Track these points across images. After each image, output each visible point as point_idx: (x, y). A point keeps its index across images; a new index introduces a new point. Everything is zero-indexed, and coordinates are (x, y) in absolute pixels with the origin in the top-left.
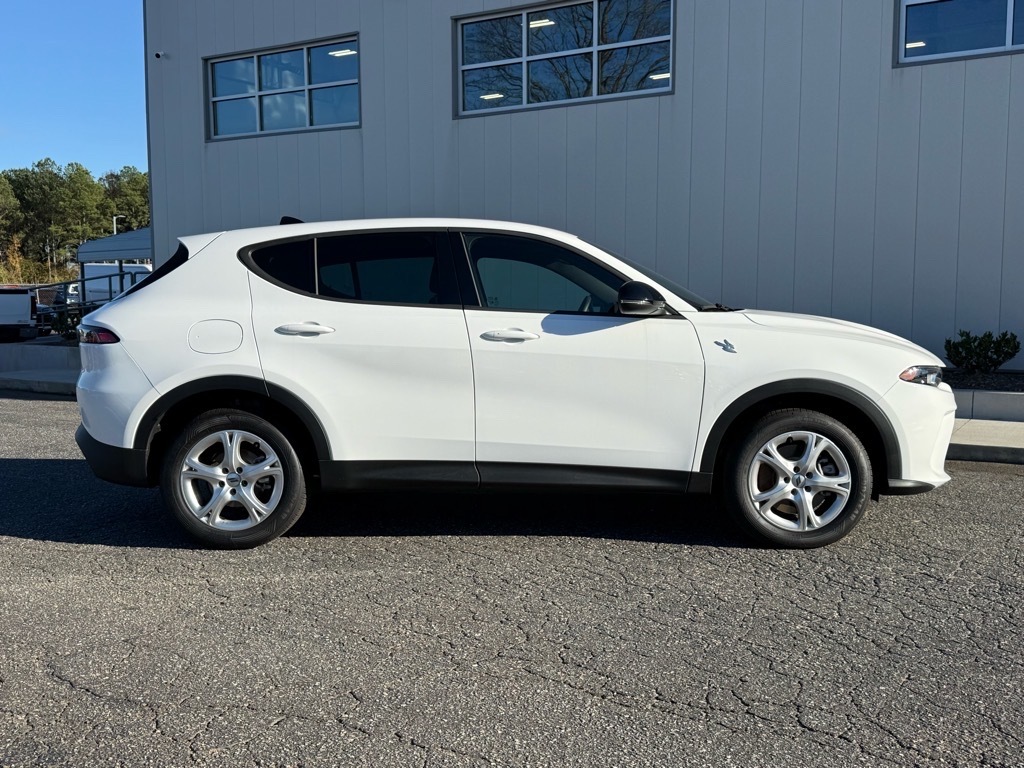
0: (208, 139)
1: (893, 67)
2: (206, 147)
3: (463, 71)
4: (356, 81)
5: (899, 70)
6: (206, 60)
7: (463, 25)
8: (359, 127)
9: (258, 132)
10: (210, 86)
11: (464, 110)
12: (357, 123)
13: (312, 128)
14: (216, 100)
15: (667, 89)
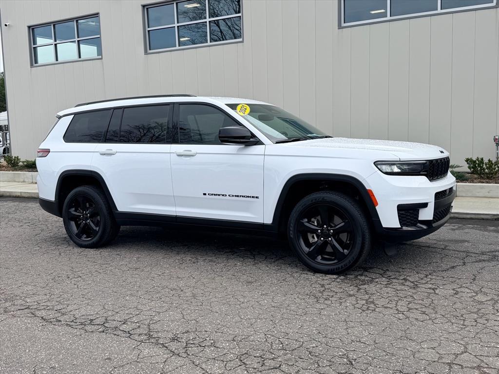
0: (32, 65)
1: (339, 29)
2: (31, 70)
3: (149, 31)
4: (99, 36)
5: (341, 30)
6: (29, 27)
7: (148, 8)
8: (101, 59)
9: (55, 62)
11: (150, 50)
13: (80, 59)
14: (35, 46)
15: (240, 40)
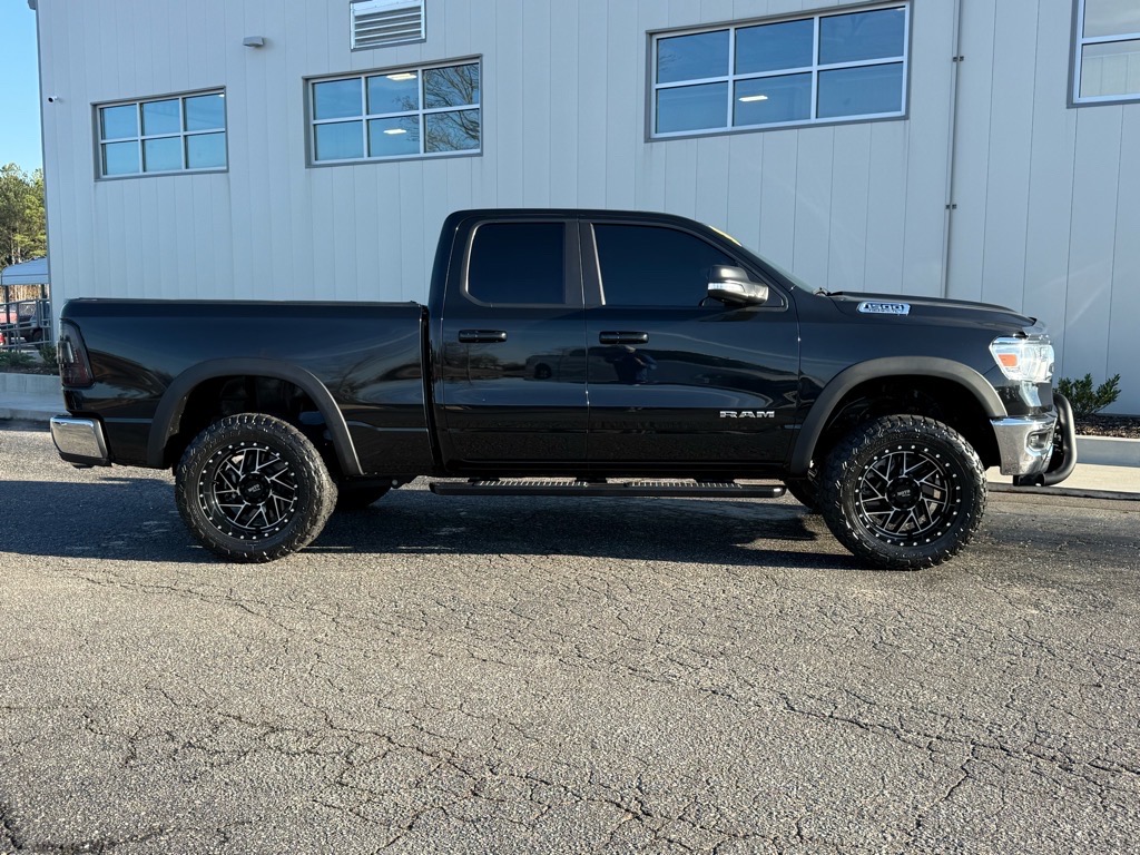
0: (97, 178)
1: (646, 142)
2: (95, 186)
3: (315, 125)
4: (225, 129)
5: (649, 144)
6: (95, 105)
7: (313, 84)
8: (227, 171)
9: (141, 173)
10: (99, 129)
11: (316, 159)
12: (225, 168)
13: (188, 170)
14: (104, 142)
15: (478, 151)
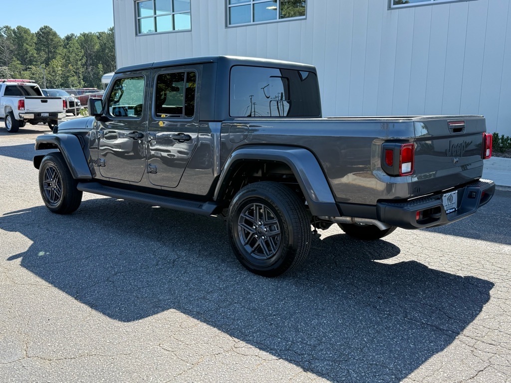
0: (136, 35)
1: (388, 10)
2: (135, 39)
3: (230, 8)
4: (190, 11)
5: (390, 11)
6: (135, 1)
8: (191, 31)
9: (155, 32)
10: (137, 12)
11: (230, 24)
13: (174, 31)
14: (139, 18)
15: (304, 17)
